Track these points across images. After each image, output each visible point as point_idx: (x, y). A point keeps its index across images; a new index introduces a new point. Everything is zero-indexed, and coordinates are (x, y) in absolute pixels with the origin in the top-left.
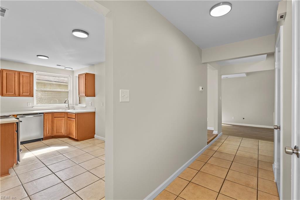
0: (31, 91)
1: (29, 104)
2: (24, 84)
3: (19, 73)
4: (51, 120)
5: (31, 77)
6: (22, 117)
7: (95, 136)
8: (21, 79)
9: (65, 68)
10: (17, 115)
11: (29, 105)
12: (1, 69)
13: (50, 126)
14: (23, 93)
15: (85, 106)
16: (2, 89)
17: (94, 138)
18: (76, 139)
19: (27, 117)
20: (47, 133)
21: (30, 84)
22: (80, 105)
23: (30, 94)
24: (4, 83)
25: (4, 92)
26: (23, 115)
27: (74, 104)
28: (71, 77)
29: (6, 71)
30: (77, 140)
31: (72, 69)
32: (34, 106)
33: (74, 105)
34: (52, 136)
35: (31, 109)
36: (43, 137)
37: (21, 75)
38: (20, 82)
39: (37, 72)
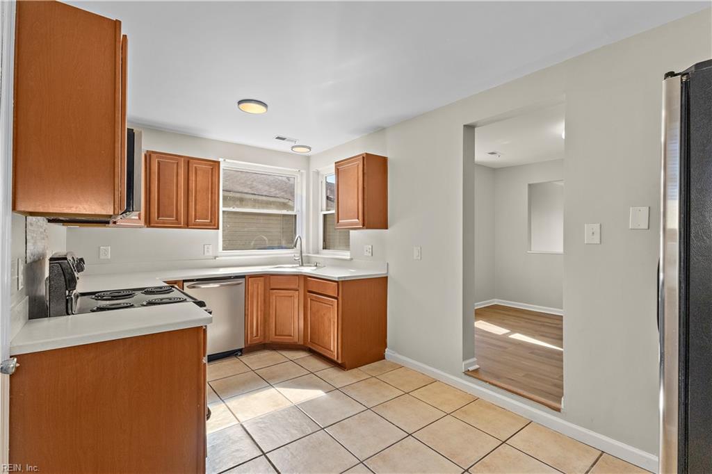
0: (213, 212)
1: (208, 248)
2: (198, 193)
3: (188, 162)
4: (263, 298)
5: (214, 172)
6: (194, 287)
7: (388, 352)
8: (192, 178)
9: (293, 147)
10: (184, 281)
11: (208, 251)
12: (147, 151)
13: (261, 315)
14: (195, 219)
15: (349, 258)
16: (148, 206)
17: (384, 359)
18: (340, 362)
19: (203, 286)
20: (252, 333)
21: (212, 193)
22: (328, 254)
23: (211, 222)
24: (152, 189)
25: (152, 216)
26: (197, 280)
27: (311, 251)
28: (302, 174)
29: (157, 157)
30: (341, 367)
31: (310, 148)
32: (219, 254)
33: (309, 253)
34: (264, 344)
35: (212, 262)
36: (243, 347)
37: (193, 166)
38: (190, 188)
39: (227, 160)
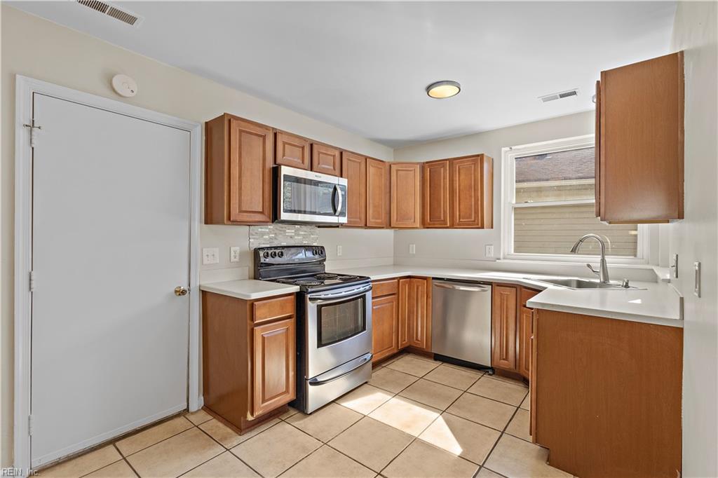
0: (477, 210)
1: (490, 248)
3: (452, 163)
4: (514, 313)
5: (476, 169)
8: (456, 178)
10: (433, 278)
11: (489, 253)
14: (460, 218)
21: (475, 190)
23: (475, 220)
24: (425, 194)
25: (426, 218)
26: (447, 280)
29: (429, 166)
37: (456, 167)
38: (454, 187)
39: (513, 148)
